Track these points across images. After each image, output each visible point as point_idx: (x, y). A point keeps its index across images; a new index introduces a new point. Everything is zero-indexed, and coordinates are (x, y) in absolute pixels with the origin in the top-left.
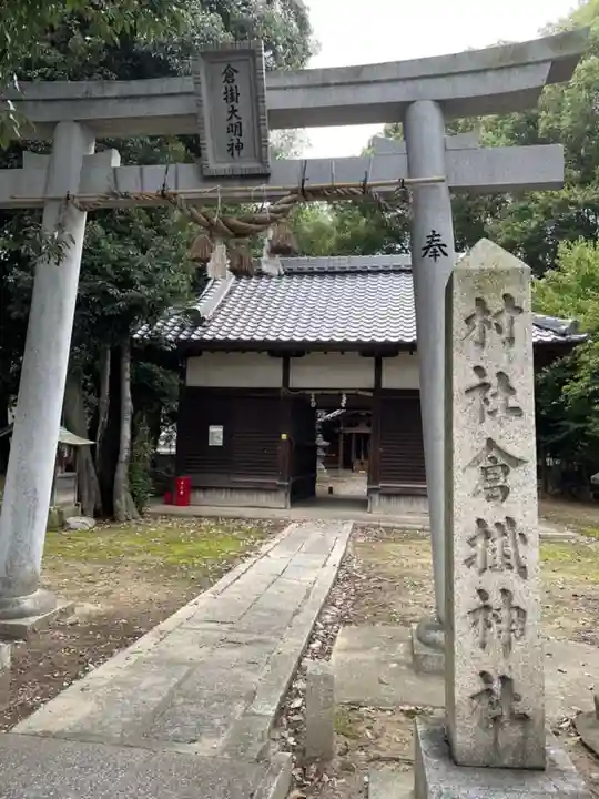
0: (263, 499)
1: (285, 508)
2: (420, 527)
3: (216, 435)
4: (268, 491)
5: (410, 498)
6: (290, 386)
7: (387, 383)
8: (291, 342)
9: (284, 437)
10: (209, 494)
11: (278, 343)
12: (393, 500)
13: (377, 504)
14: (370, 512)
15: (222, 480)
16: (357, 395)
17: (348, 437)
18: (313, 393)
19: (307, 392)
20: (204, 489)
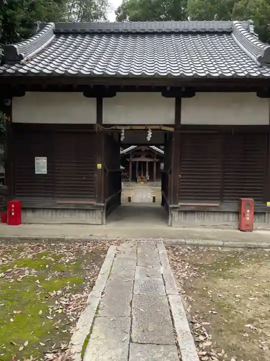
0: (83, 217)
1: (102, 224)
2: (221, 243)
3: (41, 165)
4: (87, 210)
5: (202, 215)
6: (103, 123)
7: (185, 120)
8: (104, 77)
9: (99, 166)
10: (37, 213)
11: (91, 77)
12: (189, 216)
13: (176, 219)
14: (171, 226)
15: (48, 202)
16: (161, 130)
17: (134, 163)
18: (123, 128)
19: (118, 128)
20: (34, 210)
